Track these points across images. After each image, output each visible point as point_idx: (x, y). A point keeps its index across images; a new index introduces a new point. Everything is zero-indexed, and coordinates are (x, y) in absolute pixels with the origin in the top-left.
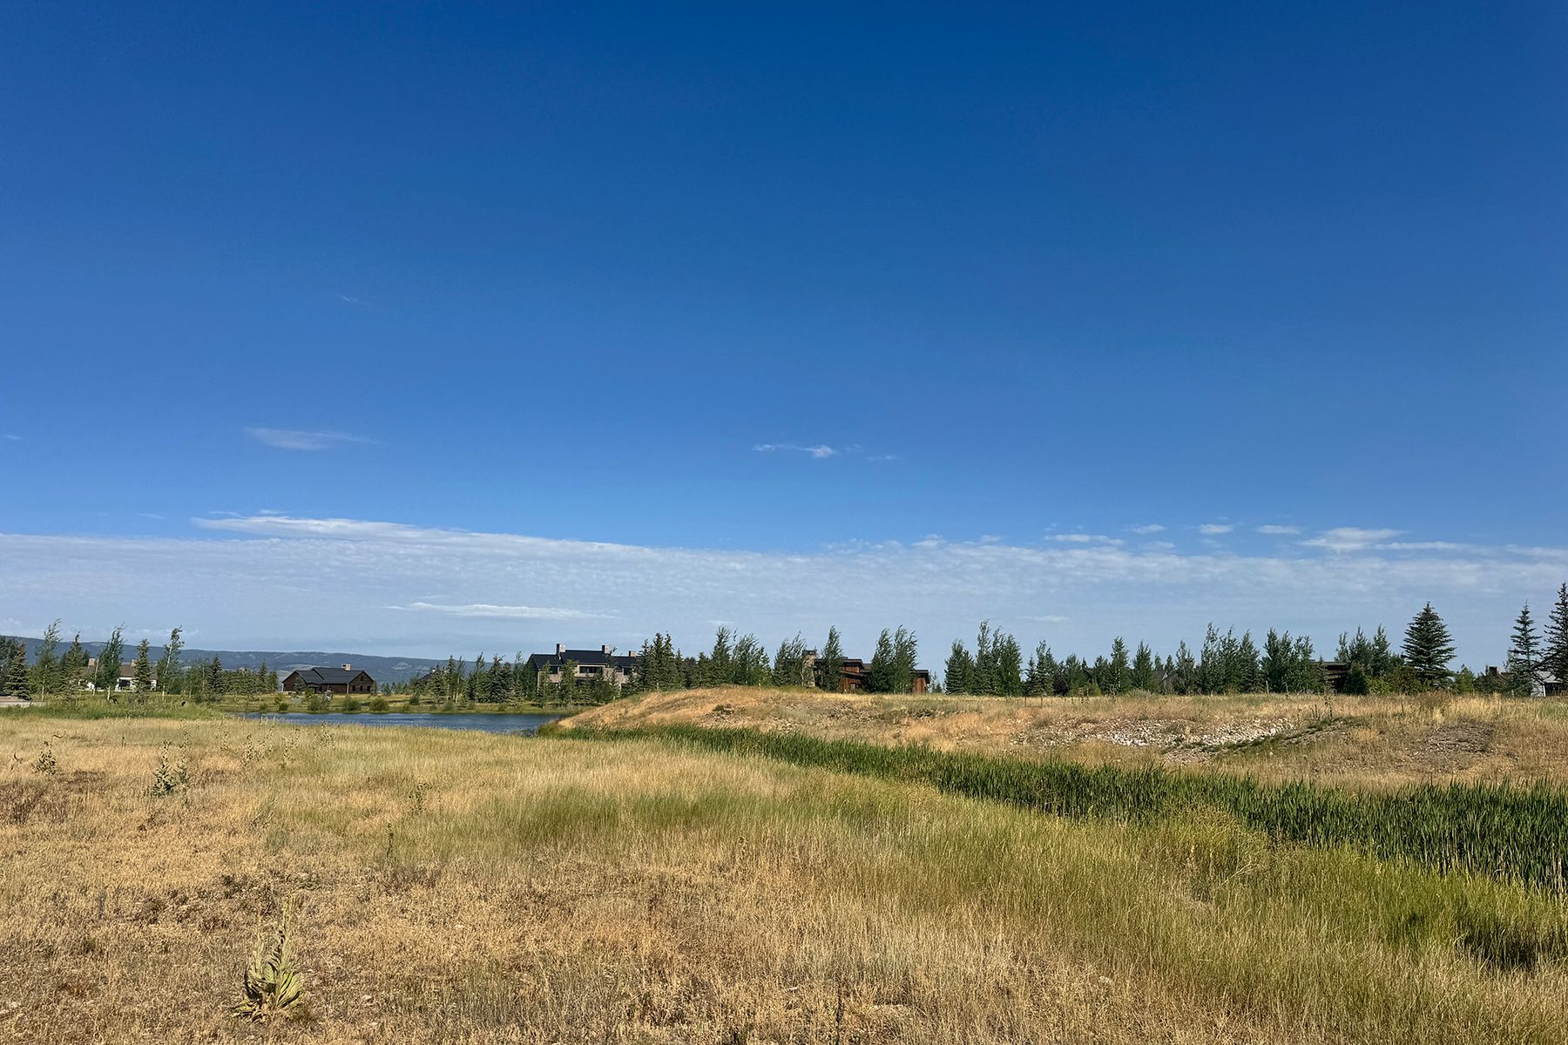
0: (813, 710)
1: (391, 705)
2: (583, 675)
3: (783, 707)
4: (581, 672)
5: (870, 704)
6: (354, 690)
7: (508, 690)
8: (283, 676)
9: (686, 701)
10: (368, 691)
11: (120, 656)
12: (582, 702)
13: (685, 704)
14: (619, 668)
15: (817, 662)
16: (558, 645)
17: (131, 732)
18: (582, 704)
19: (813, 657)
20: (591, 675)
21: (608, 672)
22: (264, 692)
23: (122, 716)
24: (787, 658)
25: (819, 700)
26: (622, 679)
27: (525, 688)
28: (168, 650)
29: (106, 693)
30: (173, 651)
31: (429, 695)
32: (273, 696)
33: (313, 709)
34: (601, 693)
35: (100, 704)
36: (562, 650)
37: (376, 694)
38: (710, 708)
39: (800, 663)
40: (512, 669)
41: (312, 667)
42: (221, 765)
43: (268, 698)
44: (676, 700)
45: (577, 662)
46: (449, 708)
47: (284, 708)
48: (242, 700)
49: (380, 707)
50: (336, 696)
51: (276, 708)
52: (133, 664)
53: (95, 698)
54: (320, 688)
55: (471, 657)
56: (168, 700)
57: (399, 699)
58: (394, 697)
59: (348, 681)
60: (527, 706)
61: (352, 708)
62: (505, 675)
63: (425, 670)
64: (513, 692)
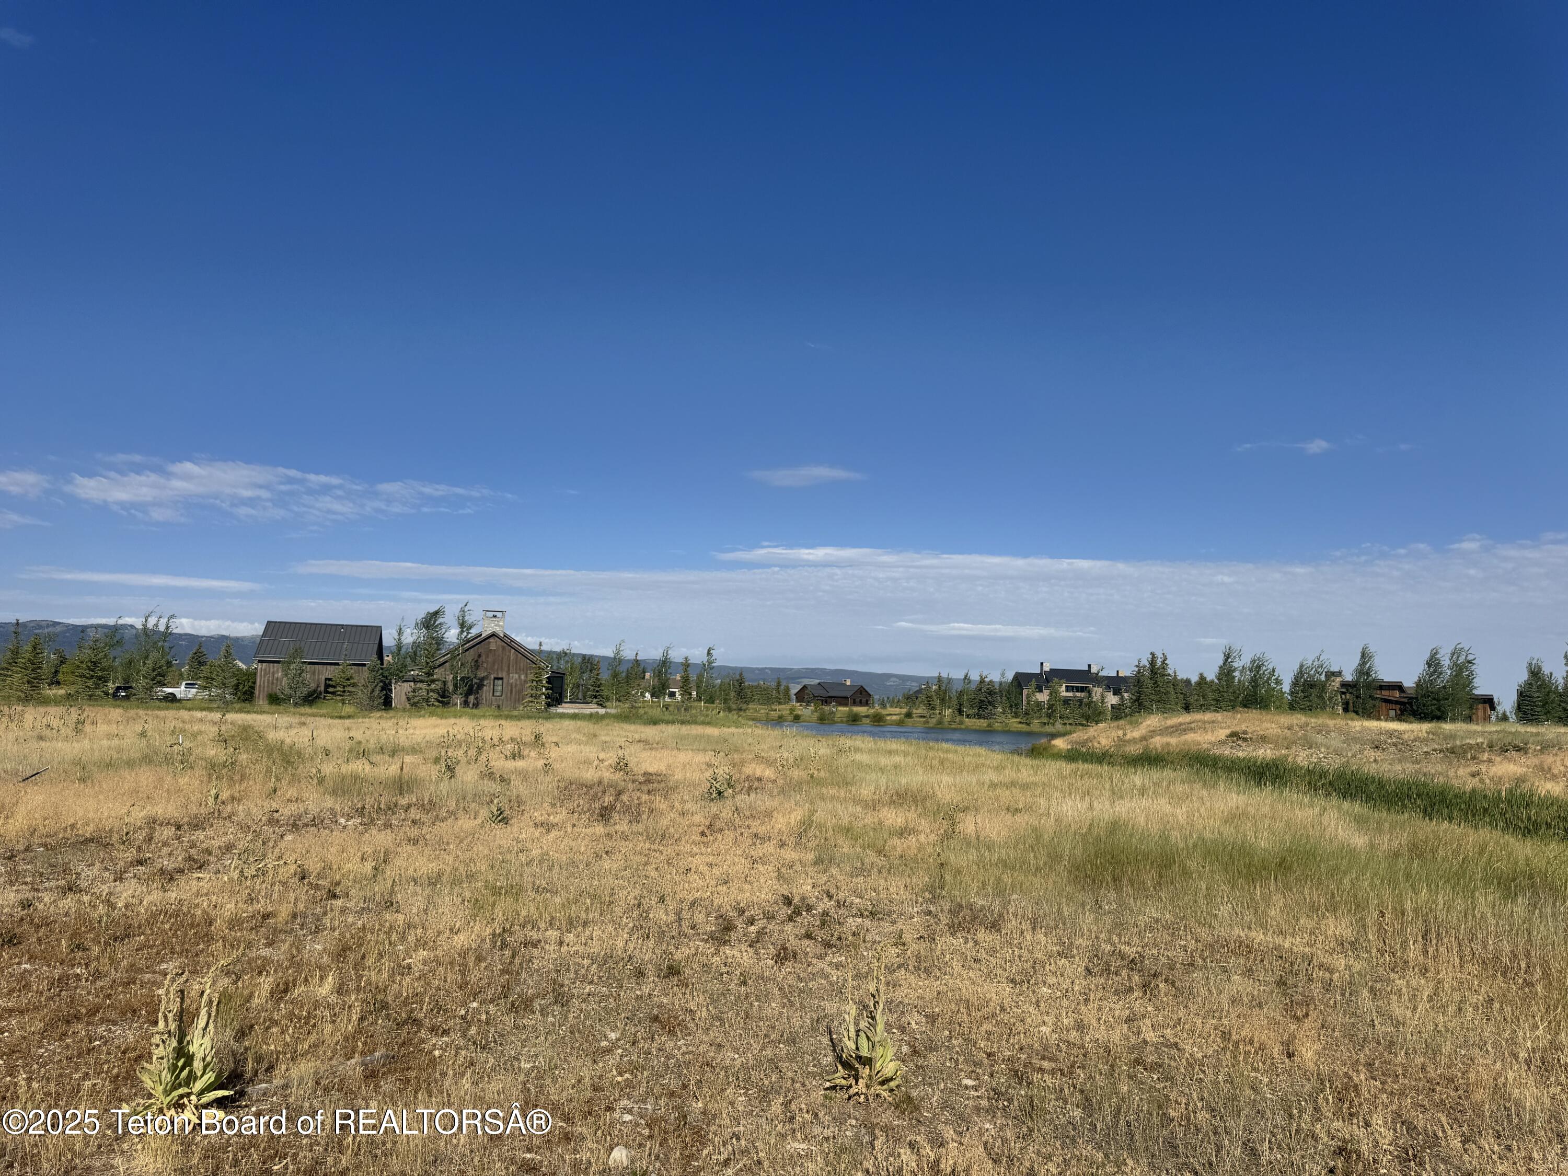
0: (1351, 739)
1: (888, 718)
2: (1070, 694)
3: (1312, 735)
4: (1067, 691)
5: (1425, 735)
6: (854, 703)
7: (994, 707)
8: (795, 689)
9: (1192, 725)
10: (867, 704)
11: (669, 671)
12: (1071, 721)
13: (1191, 729)
14: (1108, 688)
15: (1344, 685)
16: (1042, 664)
17: (683, 738)
18: (1070, 724)
19: (1339, 679)
20: (1078, 694)
21: (1097, 692)
22: (780, 703)
23: (673, 722)
24: (1306, 681)
25: (1357, 729)
26: (1112, 699)
27: (1011, 706)
28: (704, 665)
29: (659, 702)
30: (708, 667)
31: (920, 710)
32: (788, 707)
33: (822, 719)
34: (1091, 714)
35: (656, 712)
36: (1047, 668)
37: (873, 707)
38: (1222, 734)
39: (1323, 687)
40: (997, 686)
41: (818, 681)
42: (758, 773)
43: (784, 709)
44: (1181, 724)
45: (1062, 681)
46: (940, 722)
47: (797, 718)
48: (763, 711)
49: (878, 720)
50: (840, 708)
51: (791, 718)
52: (678, 678)
53: (652, 707)
54: (826, 701)
55: (957, 674)
56: (707, 708)
57: (894, 713)
58: (890, 710)
59: (848, 694)
60: (1014, 723)
61: (854, 719)
62: (991, 693)
63: (915, 686)
64: (1000, 710)
